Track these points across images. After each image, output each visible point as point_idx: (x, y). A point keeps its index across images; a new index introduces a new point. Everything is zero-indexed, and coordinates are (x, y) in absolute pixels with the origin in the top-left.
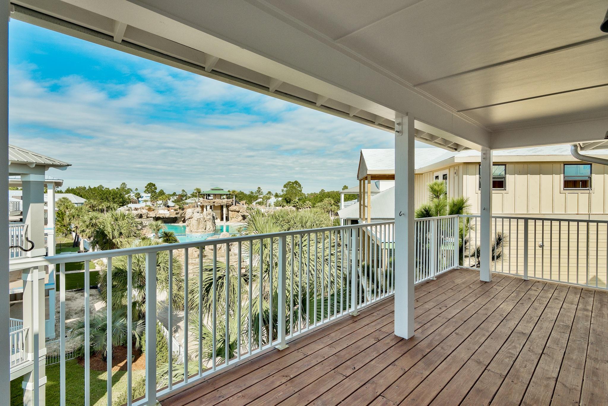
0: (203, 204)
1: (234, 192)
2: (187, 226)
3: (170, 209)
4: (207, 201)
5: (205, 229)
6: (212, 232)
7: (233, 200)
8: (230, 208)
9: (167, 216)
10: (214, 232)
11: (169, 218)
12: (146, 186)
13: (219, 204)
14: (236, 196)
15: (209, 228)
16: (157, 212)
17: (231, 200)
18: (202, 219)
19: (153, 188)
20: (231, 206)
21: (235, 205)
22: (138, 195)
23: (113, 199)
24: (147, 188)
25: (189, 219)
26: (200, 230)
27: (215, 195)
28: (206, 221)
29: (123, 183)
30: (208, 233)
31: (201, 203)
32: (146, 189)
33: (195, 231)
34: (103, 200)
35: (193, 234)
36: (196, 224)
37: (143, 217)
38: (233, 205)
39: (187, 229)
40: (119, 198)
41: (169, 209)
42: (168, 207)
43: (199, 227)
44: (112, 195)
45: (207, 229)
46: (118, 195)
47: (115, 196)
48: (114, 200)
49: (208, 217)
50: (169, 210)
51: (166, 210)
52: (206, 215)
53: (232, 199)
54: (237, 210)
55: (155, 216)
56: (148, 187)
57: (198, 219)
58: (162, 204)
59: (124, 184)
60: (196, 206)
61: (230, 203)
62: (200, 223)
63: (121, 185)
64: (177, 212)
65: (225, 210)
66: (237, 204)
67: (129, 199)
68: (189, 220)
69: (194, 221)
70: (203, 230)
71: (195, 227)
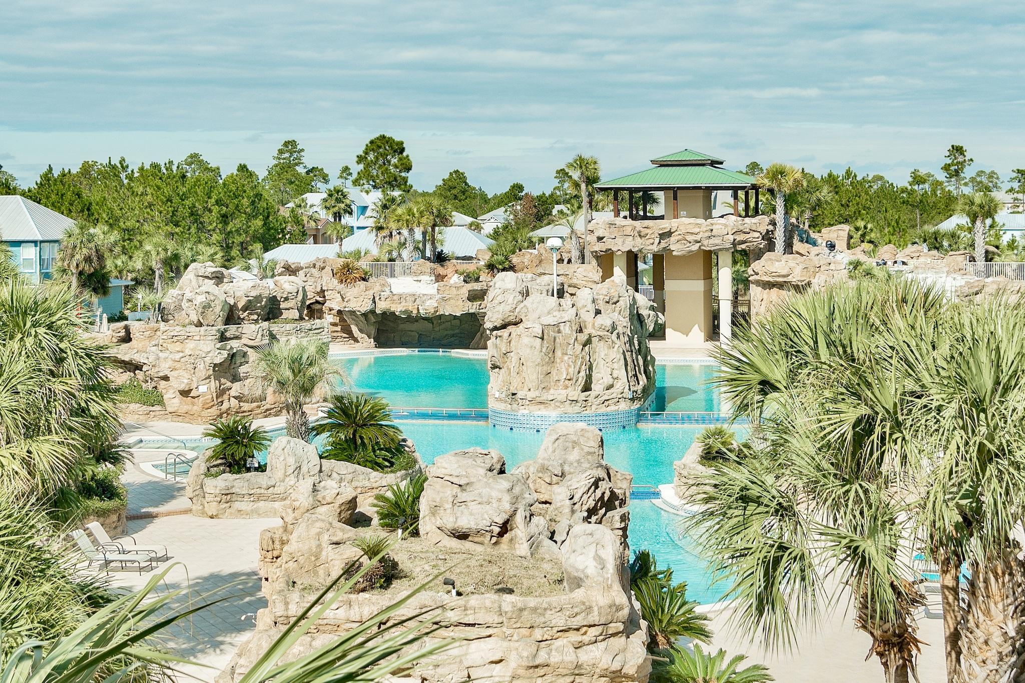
0: (608, 244)
1: (778, 173)
2: (495, 367)
3: (449, 269)
4: (628, 231)
5: (587, 388)
6: (623, 406)
7: (773, 223)
8: (756, 265)
9: (427, 308)
10: (636, 405)
11: (436, 320)
12: (361, 152)
13: (695, 247)
14: (790, 201)
15: (608, 380)
16: (377, 288)
17: (761, 223)
18: (566, 329)
19: (394, 161)
20: (759, 255)
21: (788, 247)
22: (338, 201)
23: (225, 218)
24: (368, 166)
25: (504, 327)
26: (560, 393)
27: (674, 192)
28: (588, 342)
29: (286, 144)
30: (603, 410)
31: (600, 239)
32: (361, 166)
33: (530, 395)
34: (177, 225)
35: (523, 411)
36: (537, 357)
37: (286, 315)
38: (771, 247)
39: (495, 385)
40: (251, 217)
41: (441, 270)
42: (440, 258)
43: (554, 376)
44: (218, 202)
45: (597, 387)
46: (245, 202)
47: (232, 207)
48: (226, 223)
49: (605, 320)
50: (440, 278)
51: (427, 278)
52: (591, 308)
53: (766, 219)
54: (794, 278)
55: (366, 306)
56: (371, 157)
57: (545, 327)
58: (410, 247)
59: (290, 145)
60: (575, 254)
61: (756, 240)
62: (559, 353)
63: (281, 152)
64: (476, 286)
65: (725, 276)
66: (797, 246)
67: (297, 221)
68: (504, 333)
69: (526, 340)
70: (575, 393)
71: (532, 375)
